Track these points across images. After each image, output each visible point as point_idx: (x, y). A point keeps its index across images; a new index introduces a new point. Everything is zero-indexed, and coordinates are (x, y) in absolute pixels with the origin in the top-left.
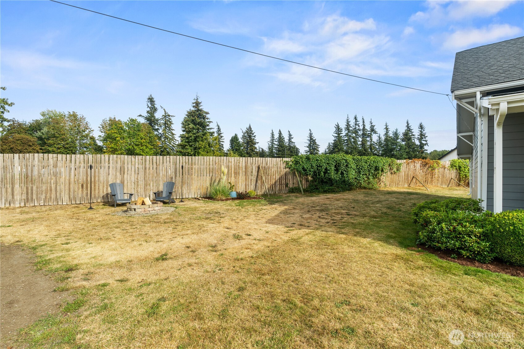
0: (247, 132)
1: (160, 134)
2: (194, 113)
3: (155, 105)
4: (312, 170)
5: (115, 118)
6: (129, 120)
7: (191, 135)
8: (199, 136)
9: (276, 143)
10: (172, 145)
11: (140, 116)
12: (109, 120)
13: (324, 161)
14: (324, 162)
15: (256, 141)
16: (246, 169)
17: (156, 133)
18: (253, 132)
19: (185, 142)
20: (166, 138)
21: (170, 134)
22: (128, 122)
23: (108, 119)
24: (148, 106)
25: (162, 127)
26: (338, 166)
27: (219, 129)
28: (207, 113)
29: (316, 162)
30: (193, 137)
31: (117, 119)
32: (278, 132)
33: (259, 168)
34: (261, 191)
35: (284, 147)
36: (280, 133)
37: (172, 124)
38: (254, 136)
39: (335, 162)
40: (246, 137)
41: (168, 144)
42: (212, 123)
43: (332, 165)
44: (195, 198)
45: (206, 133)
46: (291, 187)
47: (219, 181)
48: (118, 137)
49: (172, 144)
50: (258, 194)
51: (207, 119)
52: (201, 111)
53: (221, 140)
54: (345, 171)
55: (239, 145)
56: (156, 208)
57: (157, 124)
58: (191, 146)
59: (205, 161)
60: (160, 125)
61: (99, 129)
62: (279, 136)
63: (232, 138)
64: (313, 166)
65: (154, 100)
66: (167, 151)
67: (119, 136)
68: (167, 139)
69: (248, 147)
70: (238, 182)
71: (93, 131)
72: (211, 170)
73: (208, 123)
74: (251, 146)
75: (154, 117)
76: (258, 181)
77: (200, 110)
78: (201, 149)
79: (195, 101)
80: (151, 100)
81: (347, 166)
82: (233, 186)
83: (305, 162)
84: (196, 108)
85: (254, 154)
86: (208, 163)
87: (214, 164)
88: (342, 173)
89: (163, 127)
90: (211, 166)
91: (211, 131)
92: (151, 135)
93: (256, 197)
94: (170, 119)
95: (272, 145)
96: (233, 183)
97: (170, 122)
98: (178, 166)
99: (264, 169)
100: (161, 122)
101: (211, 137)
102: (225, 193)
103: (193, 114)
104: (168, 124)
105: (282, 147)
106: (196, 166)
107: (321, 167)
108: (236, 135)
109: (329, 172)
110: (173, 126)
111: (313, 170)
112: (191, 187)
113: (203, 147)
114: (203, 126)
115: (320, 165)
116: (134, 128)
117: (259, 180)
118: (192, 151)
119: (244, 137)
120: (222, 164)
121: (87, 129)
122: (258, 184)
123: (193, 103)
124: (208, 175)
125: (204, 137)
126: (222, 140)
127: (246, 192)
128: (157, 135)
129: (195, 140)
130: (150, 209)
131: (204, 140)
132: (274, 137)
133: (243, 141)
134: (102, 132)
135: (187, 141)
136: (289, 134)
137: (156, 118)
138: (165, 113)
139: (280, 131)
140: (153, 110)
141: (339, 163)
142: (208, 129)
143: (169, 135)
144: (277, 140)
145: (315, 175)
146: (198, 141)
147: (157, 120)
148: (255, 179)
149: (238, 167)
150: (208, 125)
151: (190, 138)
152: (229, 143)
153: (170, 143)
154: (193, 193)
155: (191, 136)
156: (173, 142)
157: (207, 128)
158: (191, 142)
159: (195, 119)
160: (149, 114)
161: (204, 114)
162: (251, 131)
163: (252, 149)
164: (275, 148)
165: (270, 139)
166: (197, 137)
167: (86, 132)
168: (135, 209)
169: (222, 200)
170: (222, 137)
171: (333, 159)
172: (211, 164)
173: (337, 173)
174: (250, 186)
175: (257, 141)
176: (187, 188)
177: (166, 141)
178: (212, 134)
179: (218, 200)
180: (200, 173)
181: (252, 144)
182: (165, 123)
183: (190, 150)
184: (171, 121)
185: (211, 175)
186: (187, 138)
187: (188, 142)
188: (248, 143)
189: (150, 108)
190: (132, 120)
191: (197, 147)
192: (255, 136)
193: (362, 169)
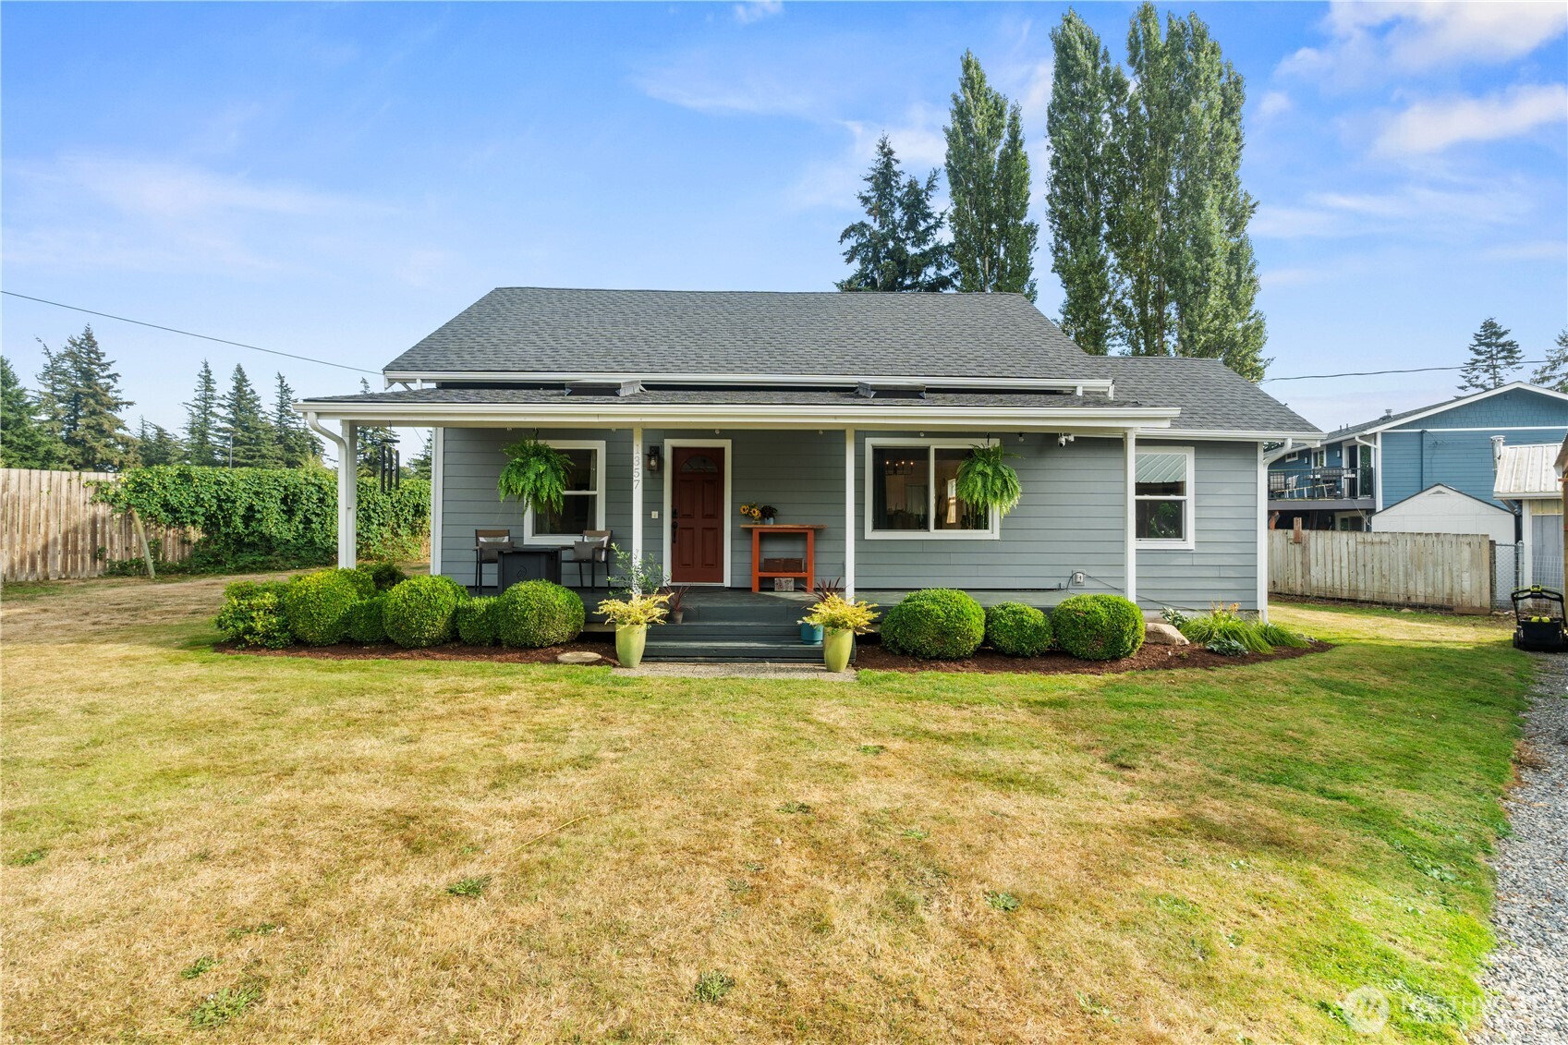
0: (71, 355)
4: (201, 511)
9: (222, 412)
13: (242, 485)
14: (244, 490)
15: (119, 395)
18: (104, 360)
26: (294, 501)
29: (216, 487)
32: (231, 372)
35: (257, 429)
36: (241, 379)
38: (109, 376)
39: (281, 489)
40: (63, 374)
43: (271, 497)
46: (117, 558)
54: (318, 515)
62: (235, 388)
64: (203, 499)
69: (78, 417)
74: (93, 413)
81: (321, 500)
83: (173, 487)
88: (307, 521)
95: (206, 420)
105: (247, 429)
107: (234, 502)
109: (258, 516)
111: (203, 510)
115: (229, 497)
119: (53, 373)
132: (212, 390)
133: (45, 390)
136: (281, 386)
139: (239, 370)
141: (294, 494)
144: (225, 403)
145: (212, 524)
162: (96, 353)
163: (102, 425)
164: (219, 430)
165: (196, 395)
171: (276, 480)
173: (289, 520)
175: (125, 397)
181: (98, 408)
188: (74, 400)
192: (114, 377)
193: (374, 511)
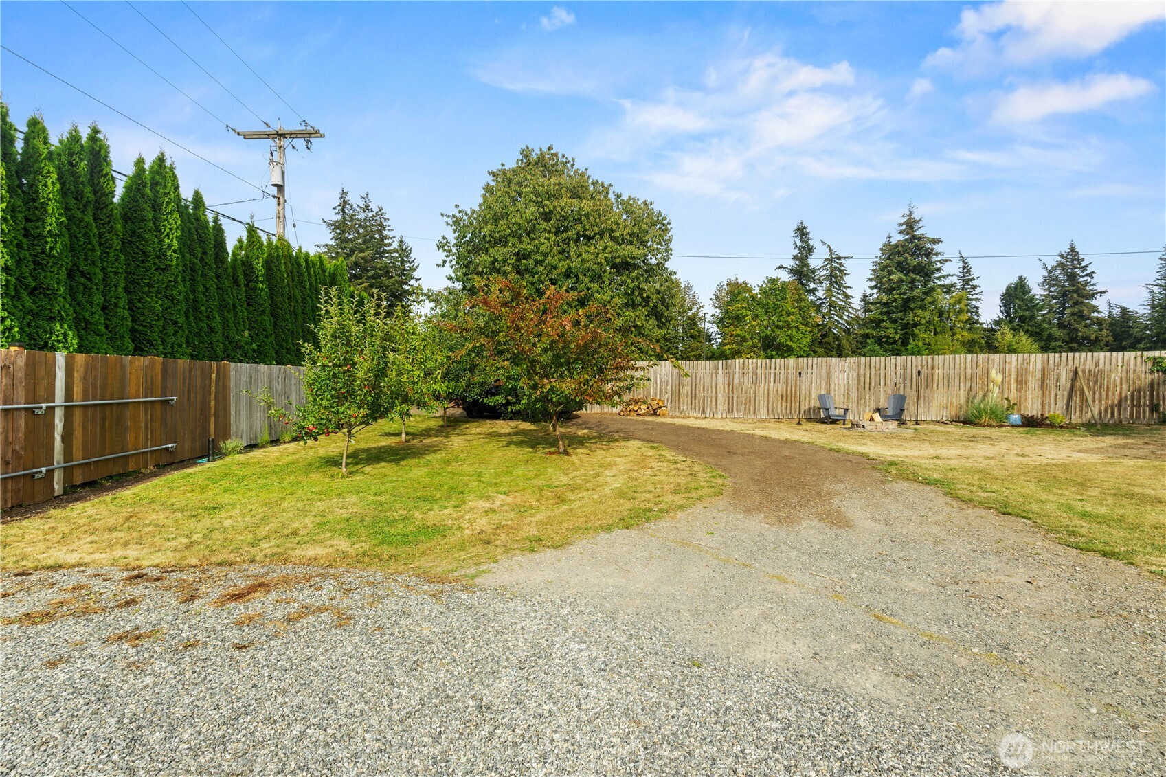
0: (1061, 265)
1: (820, 299)
2: (902, 246)
3: (809, 242)
5: (737, 279)
6: (766, 281)
7: (896, 296)
8: (913, 297)
10: (846, 320)
11: (781, 267)
12: (727, 285)
15: (1094, 288)
16: (1044, 374)
17: (811, 298)
18: (1083, 264)
19: (881, 313)
20: (832, 305)
21: (840, 296)
22: (764, 286)
23: (725, 283)
24: (796, 246)
25: (824, 285)
27: (966, 268)
28: (936, 241)
30: (899, 301)
31: (740, 281)
33: (1075, 372)
34: (1081, 417)
37: (846, 274)
38: (1087, 275)
40: (1056, 279)
41: (836, 318)
42: (949, 262)
44: (939, 422)
45: (933, 289)
47: (985, 396)
48: (747, 316)
49: (845, 318)
50: (1073, 422)
51: (937, 254)
52: (919, 238)
53: (971, 297)
55: (1031, 305)
56: (891, 427)
57: (813, 278)
58: (894, 321)
59: (958, 362)
60: (819, 280)
61: (711, 302)
63: (1007, 290)
65: (808, 231)
66: (834, 334)
67: (749, 313)
68: (835, 308)
69: (1065, 308)
70: (1026, 399)
71: (702, 307)
72: (969, 377)
73: (939, 265)
74: (1076, 304)
75: (807, 265)
76: (1074, 398)
77: (917, 239)
78: (918, 327)
79: (906, 219)
80: (802, 232)
82: (1014, 404)
84: (908, 234)
85: (1086, 326)
86: (962, 365)
87: (974, 366)
89: (826, 284)
90: (969, 371)
91: (947, 281)
92: (802, 304)
93: (1069, 427)
94: (841, 265)
96: (1014, 399)
97: (842, 271)
98: (909, 371)
99: (1090, 375)
100: (822, 274)
101: (948, 297)
102: (996, 416)
103: (901, 249)
104: (836, 277)
106: (941, 372)
108: (1021, 279)
110: (848, 280)
112: (931, 404)
113: (923, 321)
114: (926, 272)
116: (776, 295)
117: (1076, 395)
118: (897, 333)
119: (1049, 280)
120: (990, 366)
121: (694, 304)
122: (1072, 403)
123: (901, 225)
124: (962, 385)
125: (929, 299)
126: (975, 297)
127: (1042, 415)
128: (812, 303)
129: (906, 306)
130: (883, 427)
131: (928, 305)
133: (1046, 293)
134: (716, 308)
135: (885, 310)
137: (812, 266)
138: (831, 254)
140: (806, 250)
142: (939, 278)
143: (838, 300)
146: (912, 310)
147: (814, 271)
148: (1066, 393)
149: (1026, 372)
150: (938, 270)
151: (893, 304)
152: (999, 302)
153: (841, 318)
154: (934, 413)
155: (895, 300)
156: (846, 313)
157: (936, 275)
158: (894, 313)
159: (906, 260)
160: (797, 262)
161: (928, 246)
162: (1078, 260)
163: (1081, 311)
166: (909, 299)
167: (693, 311)
168: (863, 426)
169: (991, 426)
170: (974, 287)
172: (969, 366)
174: (1052, 406)
175: (1099, 288)
176: (924, 405)
177: (832, 312)
178: (948, 289)
179: (984, 426)
180: (948, 382)
181: (1080, 299)
182: (831, 276)
183: (891, 331)
184: (842, 268)
185: (968, 385)
186: (886, 304)
187: (888, 313)
188: (1064, 295)
189: (800, 249)
190: (773, 281)
191: (908, 323)
192: (1091, 275)
